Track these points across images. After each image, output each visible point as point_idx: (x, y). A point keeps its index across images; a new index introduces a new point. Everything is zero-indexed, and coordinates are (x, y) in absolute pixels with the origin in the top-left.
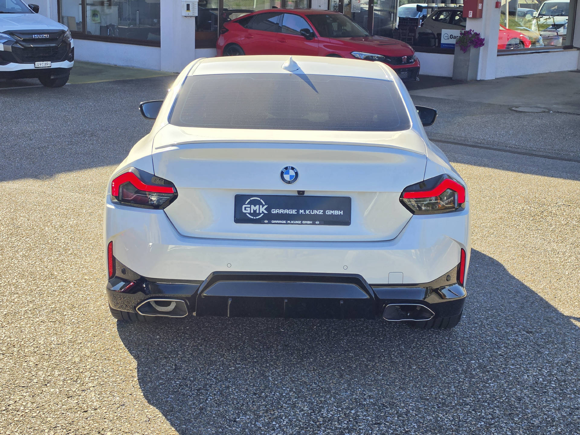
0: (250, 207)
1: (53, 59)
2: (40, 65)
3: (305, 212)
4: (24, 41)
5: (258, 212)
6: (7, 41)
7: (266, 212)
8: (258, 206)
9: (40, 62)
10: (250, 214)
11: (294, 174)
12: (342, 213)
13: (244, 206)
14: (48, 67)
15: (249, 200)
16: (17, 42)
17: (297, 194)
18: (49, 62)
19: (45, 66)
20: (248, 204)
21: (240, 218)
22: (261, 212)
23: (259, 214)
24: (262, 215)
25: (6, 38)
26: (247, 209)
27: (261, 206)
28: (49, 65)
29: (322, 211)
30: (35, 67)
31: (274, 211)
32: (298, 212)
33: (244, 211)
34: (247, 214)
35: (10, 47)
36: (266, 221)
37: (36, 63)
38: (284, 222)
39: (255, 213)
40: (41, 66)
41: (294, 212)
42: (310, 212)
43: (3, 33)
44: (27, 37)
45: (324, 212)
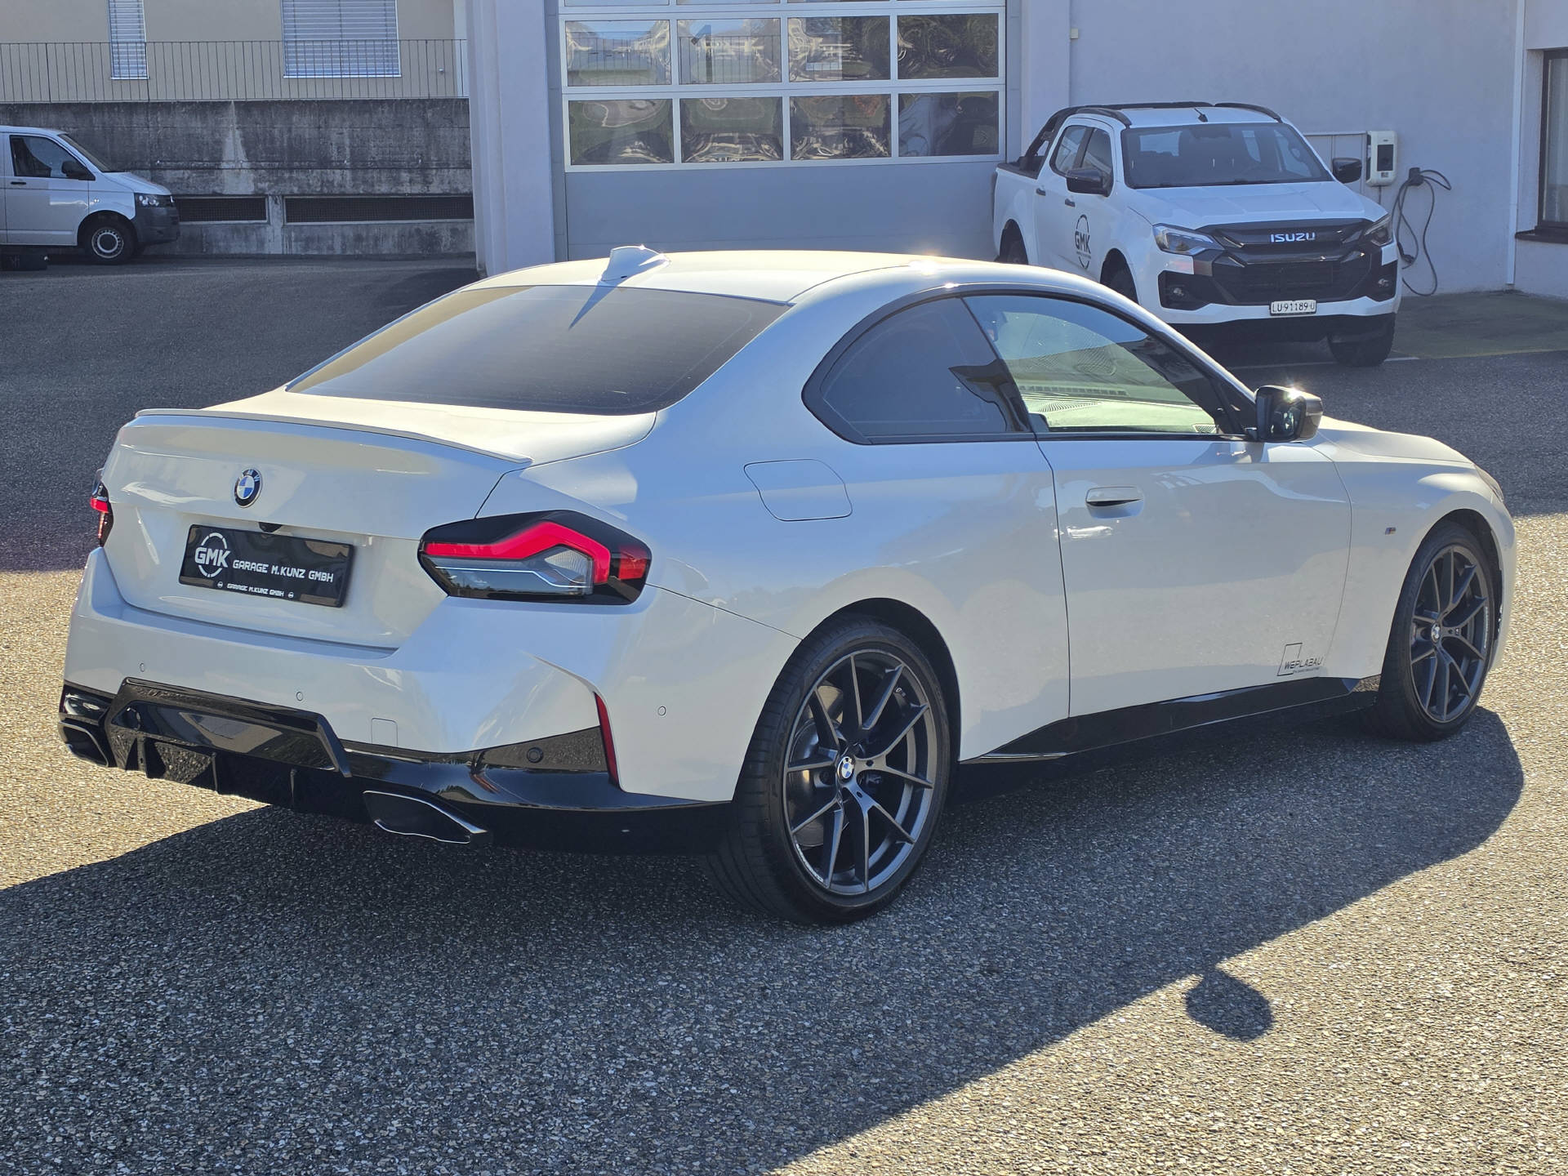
0: (206, 553)
1: (1323, 294)
2: (1284, 309)
3: (279, 570)
4: (1246, 249)
5: (215, 563)
6: (1203, 252)
7: (226, 565)
8: (217, 551)
9: (1283, 303)
10: (204, 566)
11: (253, 486)
12: (334, 578)
13: (198, 550)
14: (1308, 313)
15: (207, 538)
16: (1227, 253)
17: (258, 529)
18: (1311, 302)
19: (1299, 311)
20: (204, 546)
21: (190, 572)
22: (219, 565)
23: (216, 568)
24: (220, 569)
25: (1203, 243)
26: (202, 556)
27: (221, 551)
28: (1309, 310)
29: (304, 571)
30: (1272, 315)
31: (238, 565)
32: (269, 569)
33: (197, 560)
34: (200, 566)
35: (1209, 264)
36: (221, 585)
37: (1275, 304)
38: (244, 588)
39: (210, 567)
40: (1288, 311)
41: (262, 568)
42: (286, 571)
43: (1198, 231)
44: (1253, 240)
45: (306, 574)
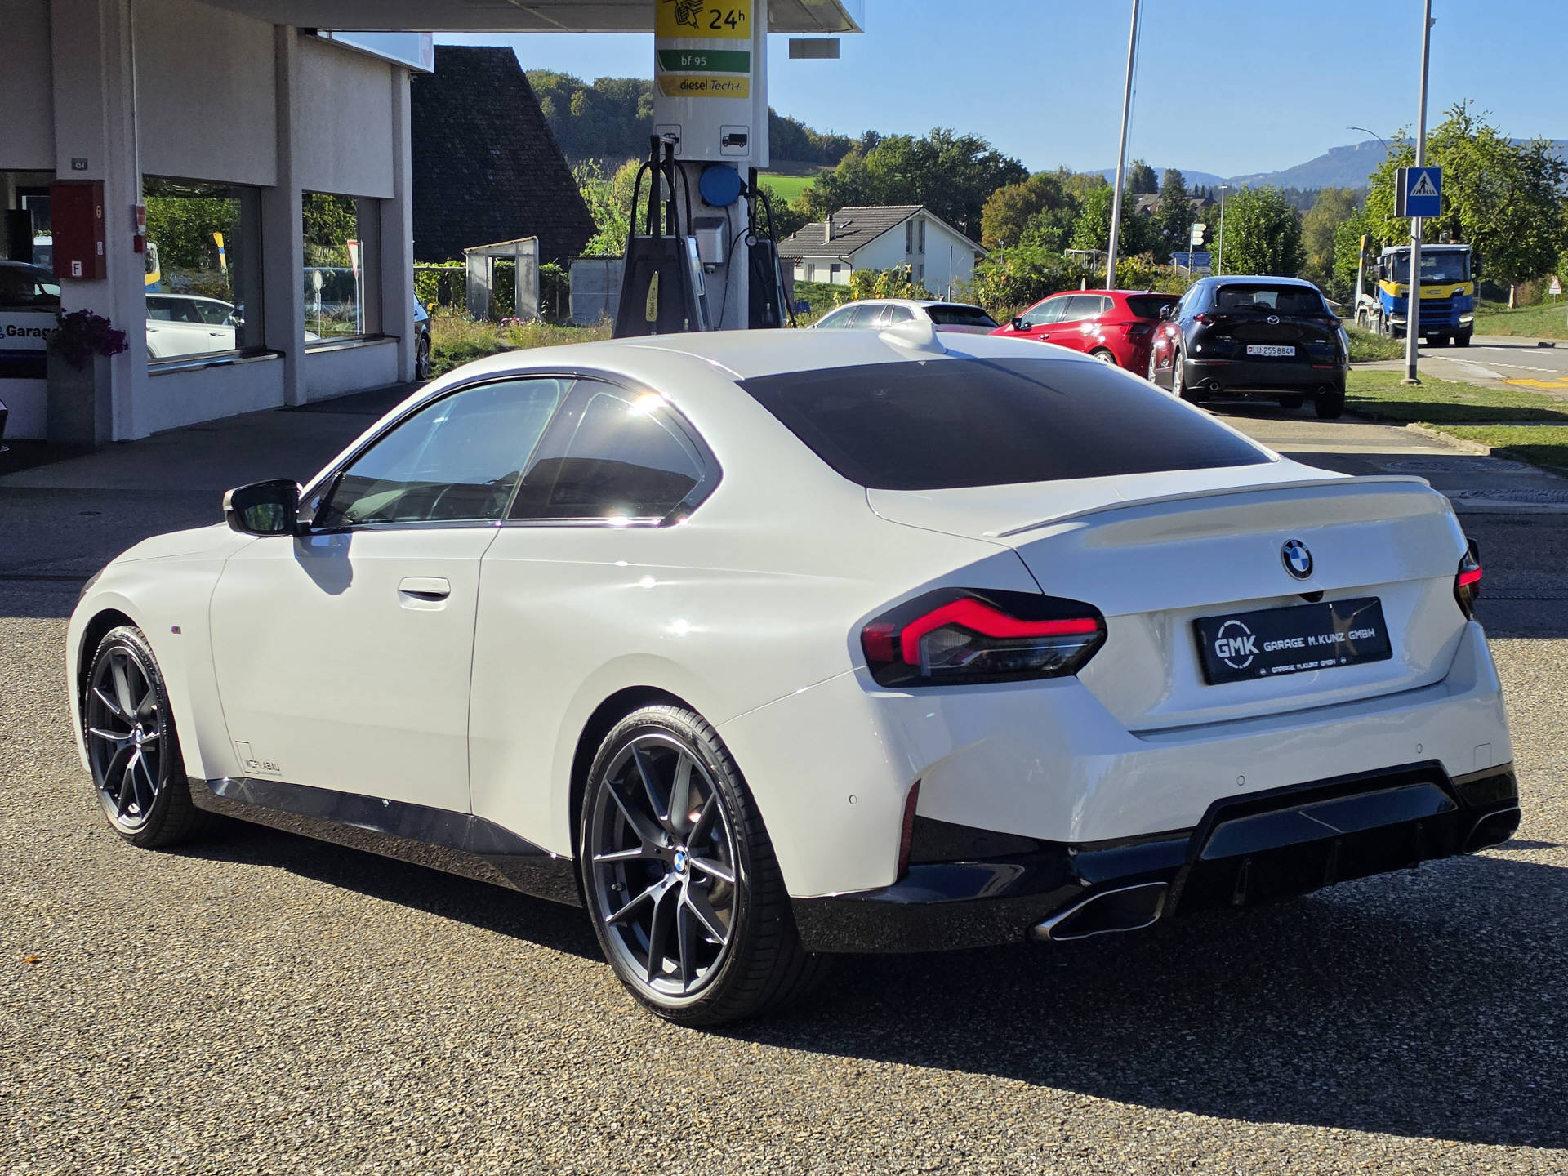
0: (1228, 645)
3: (1317, 640)
5: (1242, 653)
7: (1256, 651)
8: (1239, 639)
10: (1230, 658)
11: (1307, 557)
12: (1373, 633)
13: (1218, 643)
15: (1222, 629)
20: (1222, 638)
21: (1213, 672)
22: (1248, 652)
23: (1246, 657)
24: (1251, 657)
26: (1225, 649)
27: (1245, 638)
29: (1343, 634)
31: (1270, 647)
32: (1305, 642)
33: (1221, 655)
34: (1226, 660)
36: (1263, 672)
38: (1292, 668)
39: (1239, 658)
41: (1298, 643)
42: (1324, 639)
45: (1346, 636)
